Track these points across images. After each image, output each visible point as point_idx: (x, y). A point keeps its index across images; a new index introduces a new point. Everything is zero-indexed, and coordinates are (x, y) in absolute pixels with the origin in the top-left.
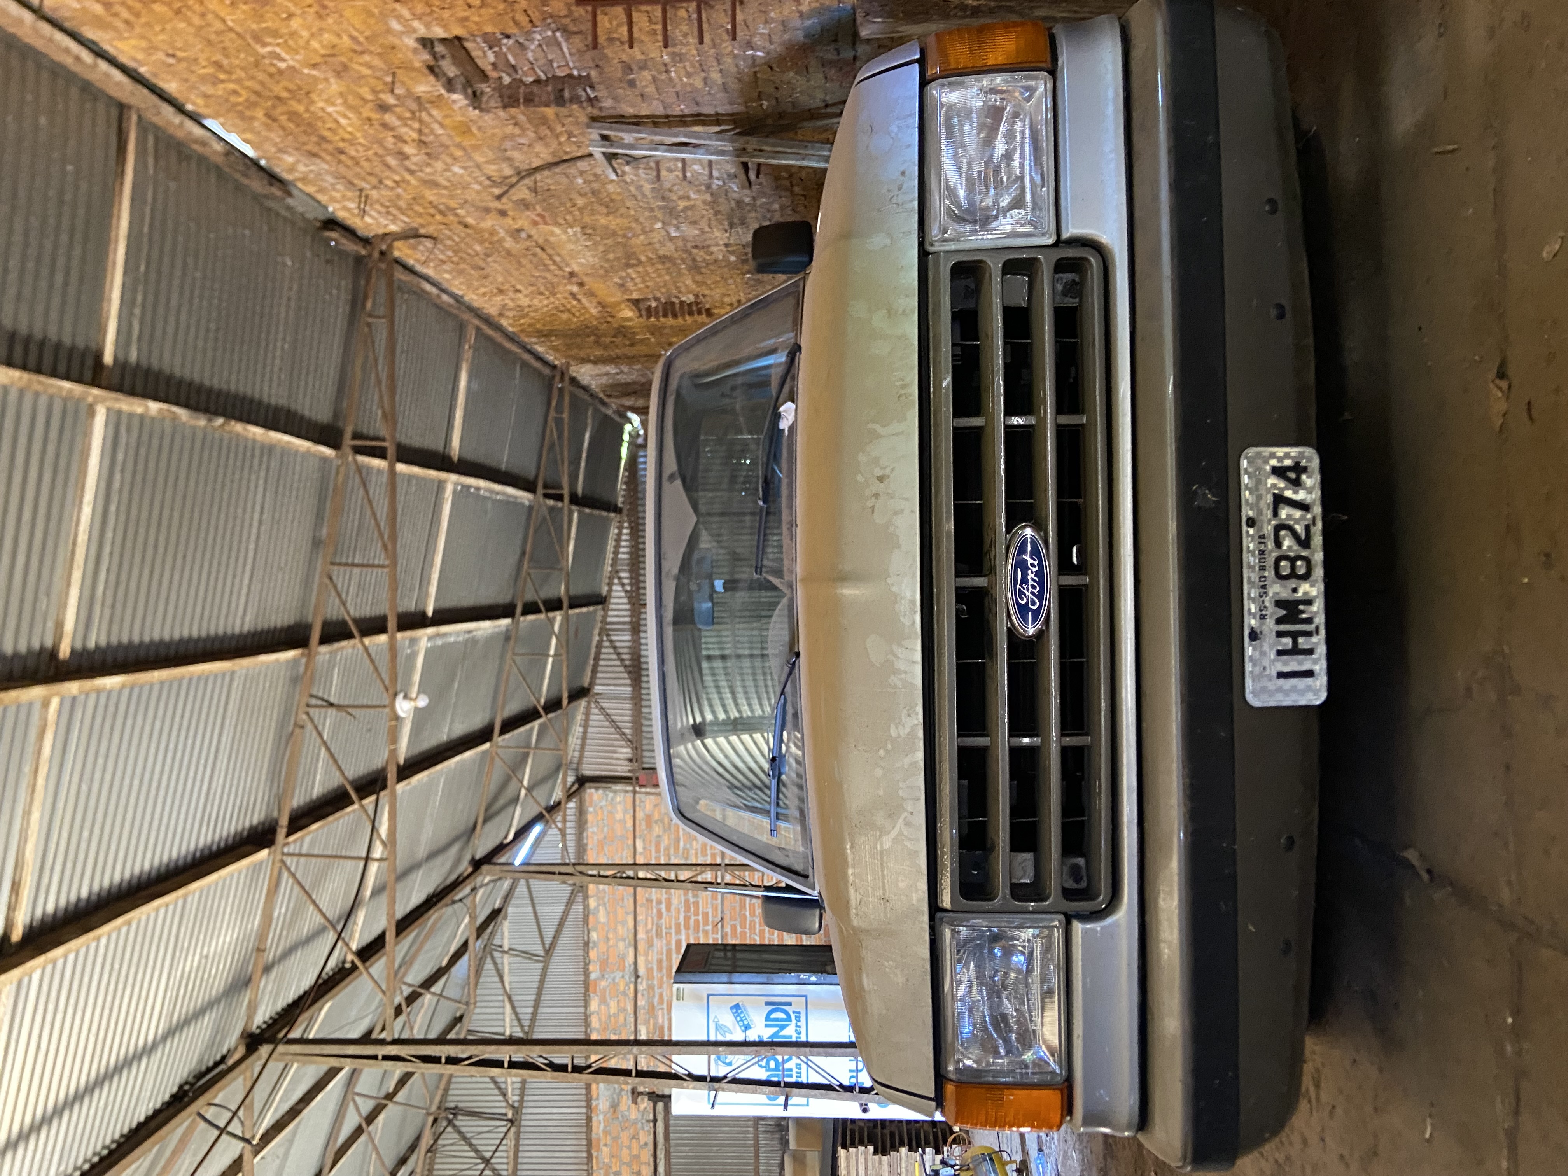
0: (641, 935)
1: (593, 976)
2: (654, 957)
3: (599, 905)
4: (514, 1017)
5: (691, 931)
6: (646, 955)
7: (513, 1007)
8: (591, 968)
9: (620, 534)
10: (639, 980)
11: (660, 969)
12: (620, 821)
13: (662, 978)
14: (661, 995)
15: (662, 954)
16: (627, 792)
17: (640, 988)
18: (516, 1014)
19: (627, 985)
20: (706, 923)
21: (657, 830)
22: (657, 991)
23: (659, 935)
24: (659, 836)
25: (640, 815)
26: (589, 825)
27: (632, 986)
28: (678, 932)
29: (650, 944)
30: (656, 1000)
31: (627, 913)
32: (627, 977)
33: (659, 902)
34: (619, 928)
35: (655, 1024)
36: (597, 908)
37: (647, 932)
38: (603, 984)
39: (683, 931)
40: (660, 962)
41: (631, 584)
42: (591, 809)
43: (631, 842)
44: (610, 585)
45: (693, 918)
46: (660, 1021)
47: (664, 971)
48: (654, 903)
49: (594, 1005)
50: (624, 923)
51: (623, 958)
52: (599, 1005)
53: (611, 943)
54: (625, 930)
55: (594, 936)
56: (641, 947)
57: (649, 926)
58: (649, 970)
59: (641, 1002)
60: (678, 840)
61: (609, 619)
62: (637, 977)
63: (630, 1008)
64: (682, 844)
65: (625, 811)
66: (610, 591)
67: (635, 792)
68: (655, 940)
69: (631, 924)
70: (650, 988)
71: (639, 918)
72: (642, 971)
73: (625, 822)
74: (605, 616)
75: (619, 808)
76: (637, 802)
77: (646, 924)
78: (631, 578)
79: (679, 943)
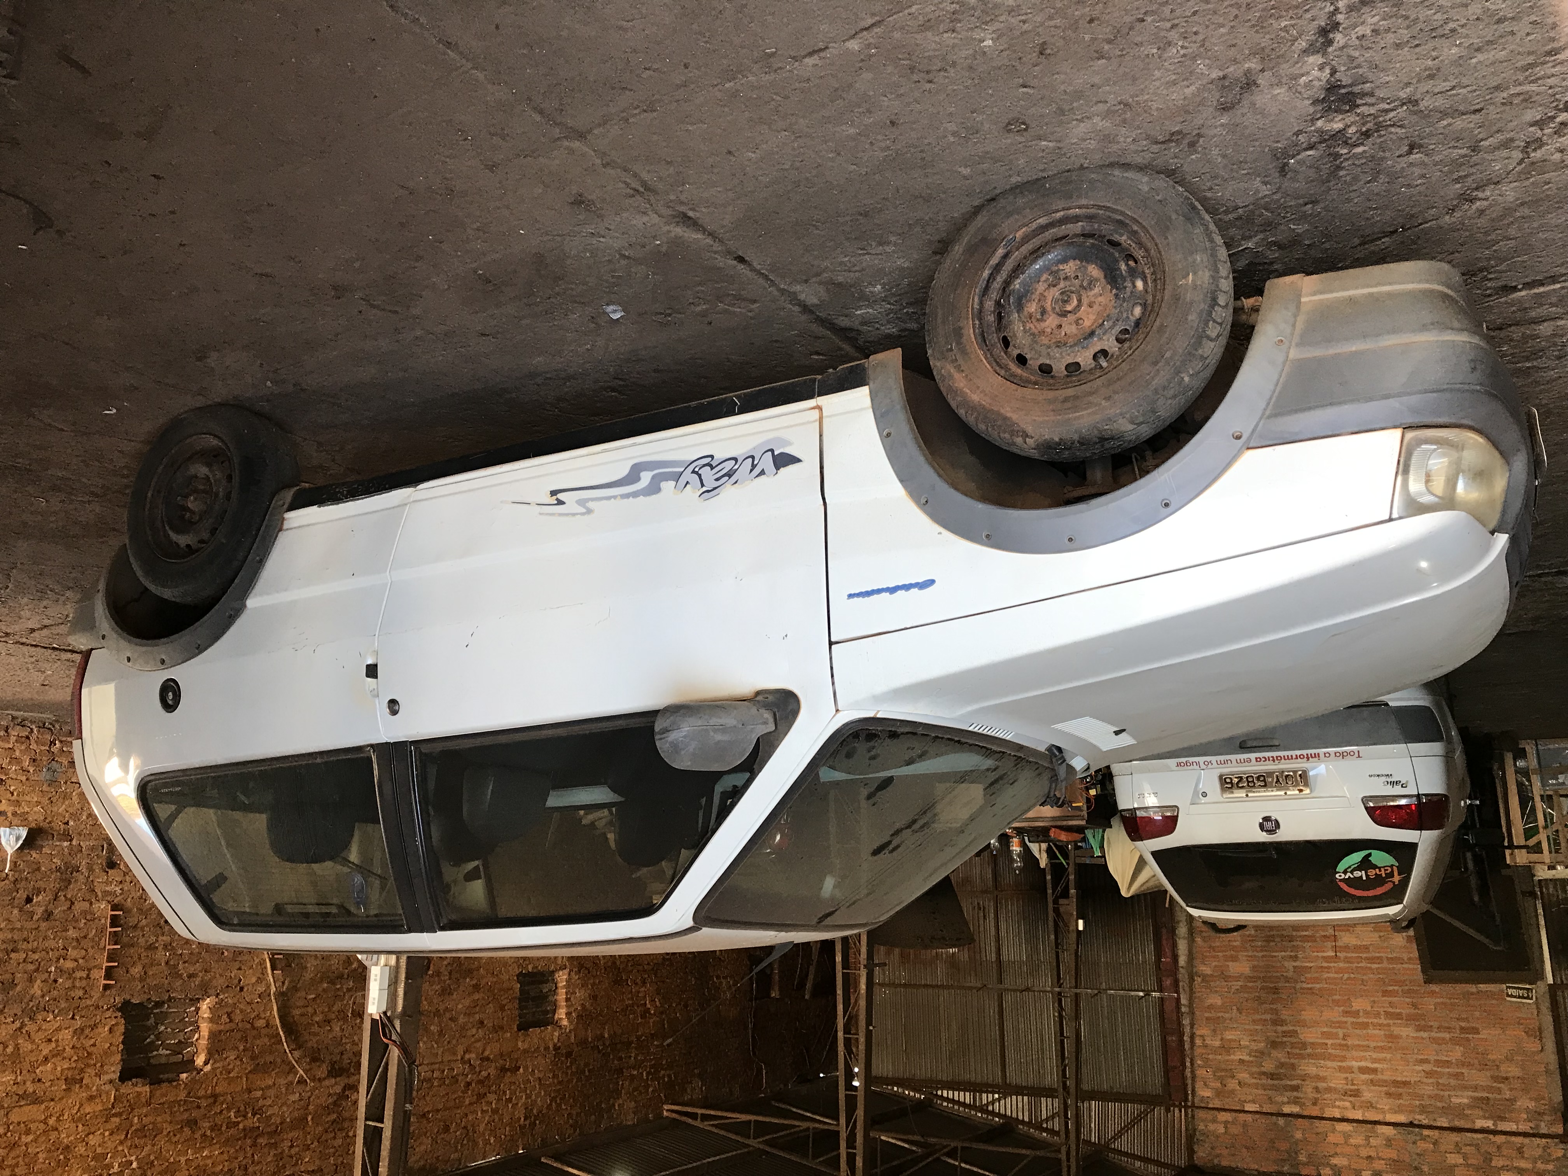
0: (1358, 1115)
2: (1385, 1104)
5: (1348, 1055)
6: (1384, 1112)
10: (1416, 1122)
11: (1399, 1096)
12: (1226, 1127)
13: (1409, 1094)
14: (1432, 1097)
15: (1379, 1092)
17: (1425, 1122)
19: (1424, 1139)
20: (1335, 1036)
21: (1232, 1084)
22: (1427, 1102)
23: (1356, 1094)
24: (1240, 1084)
25: (1217, 1104)
26: (1233, 1165)
27: (1426, 1132)
28: (1350, 1070)
29: (1370, 1106)
30: (1439, 1104)
31: (1334, 1130)
32: (1415, 1138)
33: (1317, 1089)
34: (1352, 1141)
35: (1470, 1107)
37: (1354, 1106)
39: (1348, 1063)
40: (1389, 1094)
42: (1216, 1161)
45: (1331, 1051)
46: (1466, 1101)
47: (1401, 1090)
48: (1318, 1096)
50: (1347, 1136)
51: (1391, 1141)
53: (1373, 1154)
54: (1355, 1134)
56: (1373, 1116)
57: (1347, 1104)
58: (1399, 1110)
59: (1443, 1122)
60: (1241, 1061)
62: (1411, 1124)
63: (1454, 1137)
64: (1245, 1058)
65: (1215, 1120)
67: (1194, 1108)
68: (1363, 1099)
69: (1346, 1126)
70: (1423, 1110)
71: (1338, 1116)
72: (1402, 1118)
73: (1226, 1123)
74: (1023, 1122)
75: (1211, 1127)
76: (1203, 1104)
77: (1346, 1108)
78: (987, 1092)
79: (1363, 1070)
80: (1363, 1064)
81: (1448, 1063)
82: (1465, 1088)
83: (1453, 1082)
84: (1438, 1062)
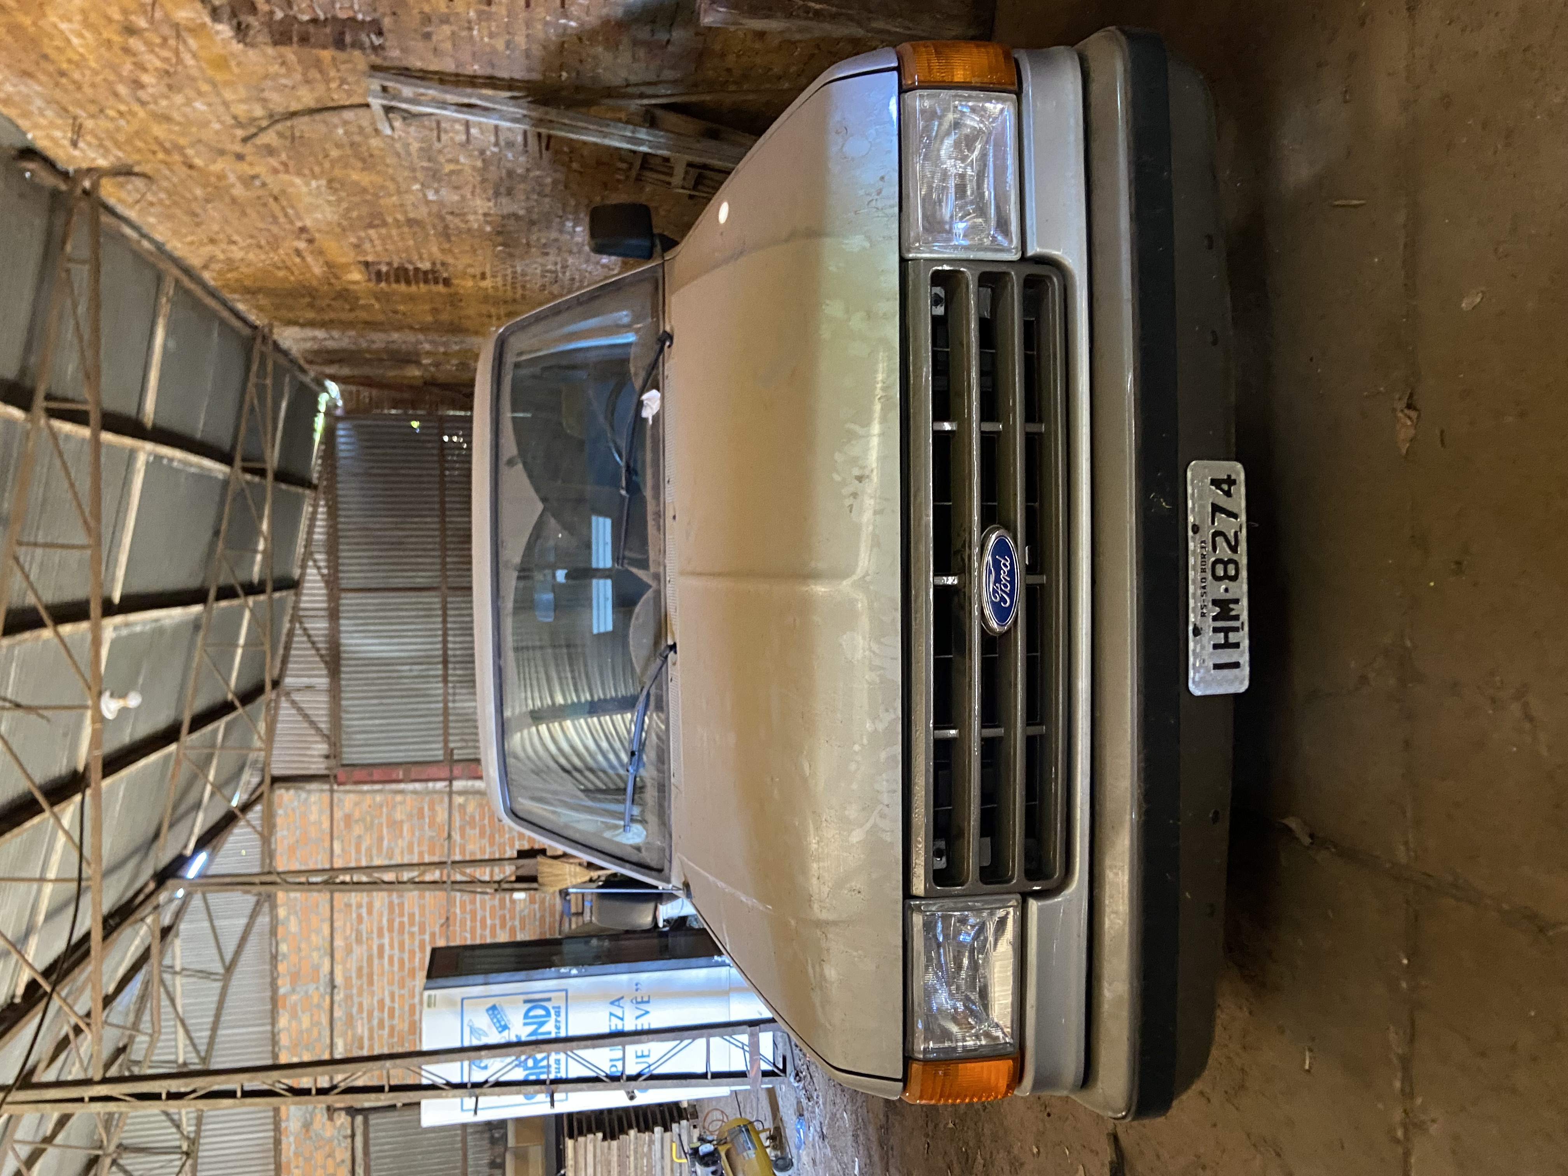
0: (339, 943)
1: (282, 991)
2: (353, 965)
3: (289, 914)
4: (188, 1042)
5: (395, 934)
6: (344, 963)
7: (187, 1032)
8: (280, 982)
9: (315, 513)
10: (336, 991)
11: (360, 976)
12: (315, 822)
13: (362, 985)
14: (361, 1005)
15: (362, 960)
16: (322, 791)
17: (337, 998)
18: (191, 1039)
19: (322, 997)
20: (412, 923)
21: (357, 830)
22: (356, 1000)
23: (359, 940)
24: (359, 837)
25: (338, 815)
26: (278, 829)
27: (328, 997)
28: (381, 935)
29: (349, 951)
30: (355, 1010)
31: (322, 921)
32: (322, 989)
33: (360, 906)
34: (314, 938)
35: (354, 1035)
36: (287, 918)
37: (346, 938)
38: (294, 998)
39: (386, 934)
40: (360, 969)
41: (328, 567)
42: (280, 812)
43: (327, 844)
44: (304, 567)
45: (397, 920)
46: (359, 1031)
47: (365, 978)
48: (354, 908)
49: (283, 1021)
50: (319, 931)
51: (316, 969)
52: (289, 1022)
53: (303, 954)
54: (320, 938)
55: (284, 948)
56: (338, 956)
57: (348, 932)
58: (347, 979)
59: (338, 1014)
60: (381, 839)
61: (302, 605)
62: (333, 987)
63: (325, 1020)
64: (385, 843)
65: (321, 812)
66: (303, 574)
67: (332, 791)
68: (355, 946)
69: (326, 931)
70: (348, 997)
71: (336, 925)
72: (339, 980)
73: (320, 823)
74: (297, 602)
75: (314, 809)
76: (336, 801)
77: (344, 931)
78: (328, 561)
79: (381, 948)
80: (387, 947)
81: (392, 1016)
82: (371, 1030)
83: (375, 1022)
84: (392, 1010)
